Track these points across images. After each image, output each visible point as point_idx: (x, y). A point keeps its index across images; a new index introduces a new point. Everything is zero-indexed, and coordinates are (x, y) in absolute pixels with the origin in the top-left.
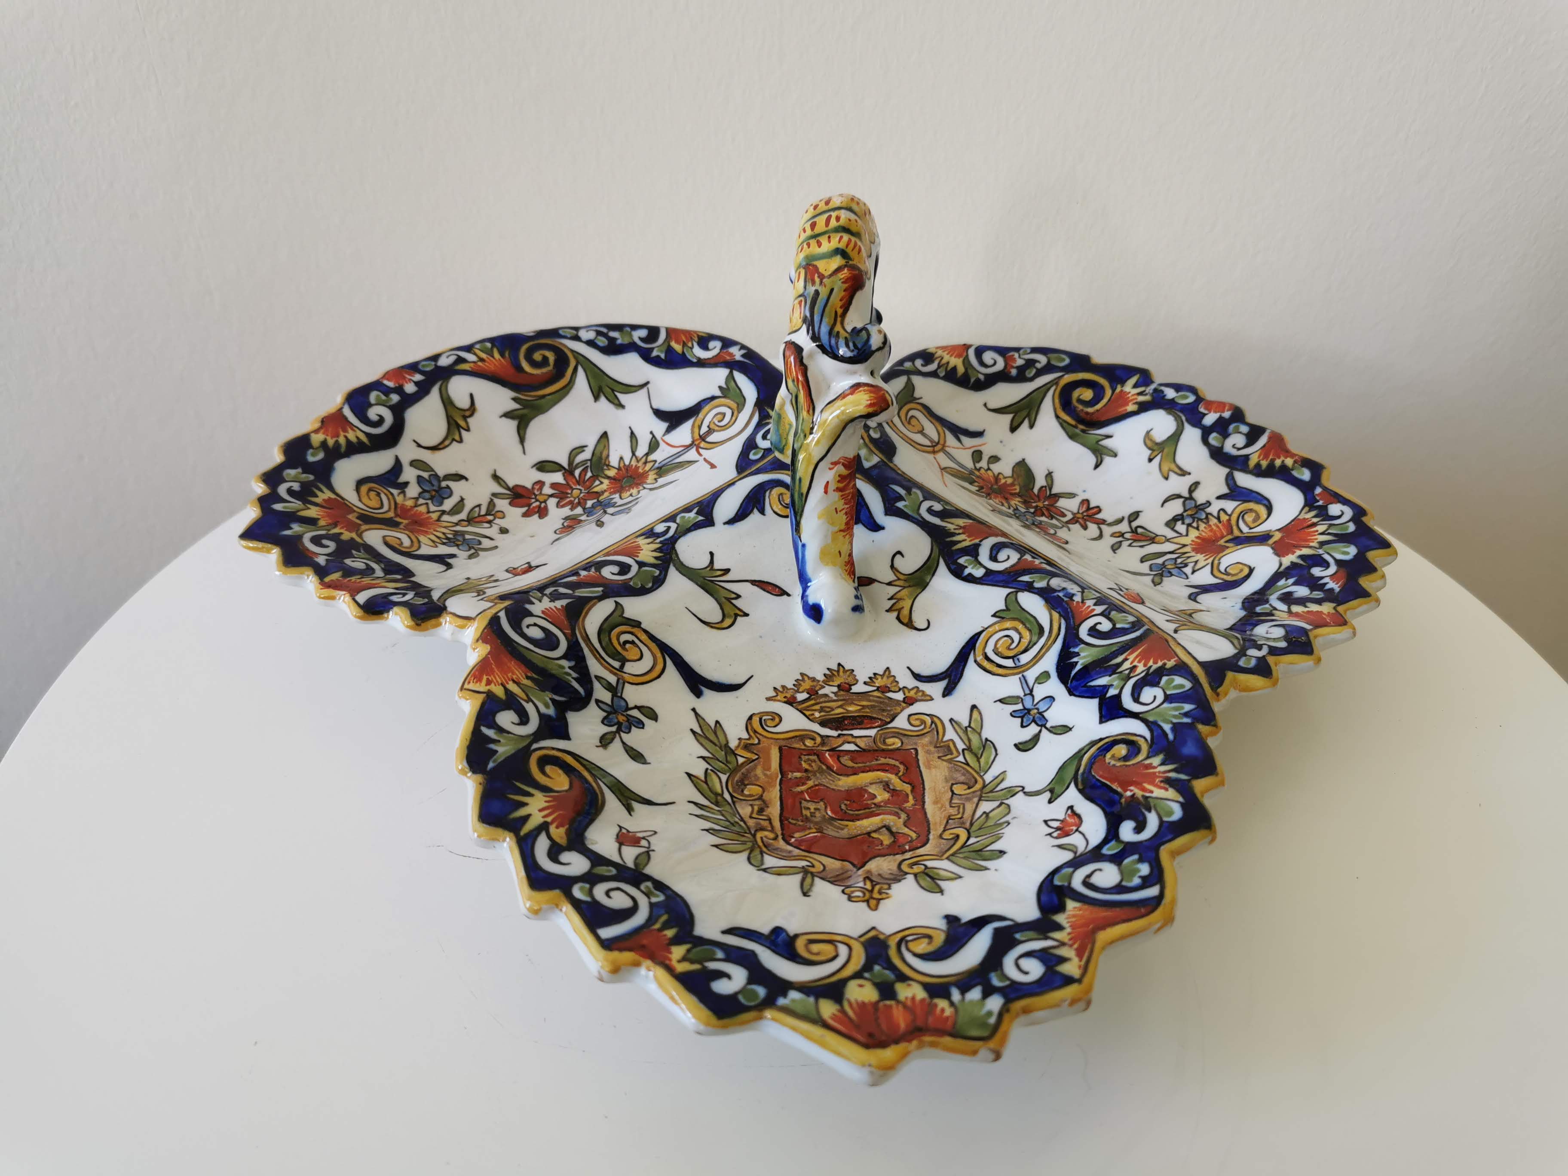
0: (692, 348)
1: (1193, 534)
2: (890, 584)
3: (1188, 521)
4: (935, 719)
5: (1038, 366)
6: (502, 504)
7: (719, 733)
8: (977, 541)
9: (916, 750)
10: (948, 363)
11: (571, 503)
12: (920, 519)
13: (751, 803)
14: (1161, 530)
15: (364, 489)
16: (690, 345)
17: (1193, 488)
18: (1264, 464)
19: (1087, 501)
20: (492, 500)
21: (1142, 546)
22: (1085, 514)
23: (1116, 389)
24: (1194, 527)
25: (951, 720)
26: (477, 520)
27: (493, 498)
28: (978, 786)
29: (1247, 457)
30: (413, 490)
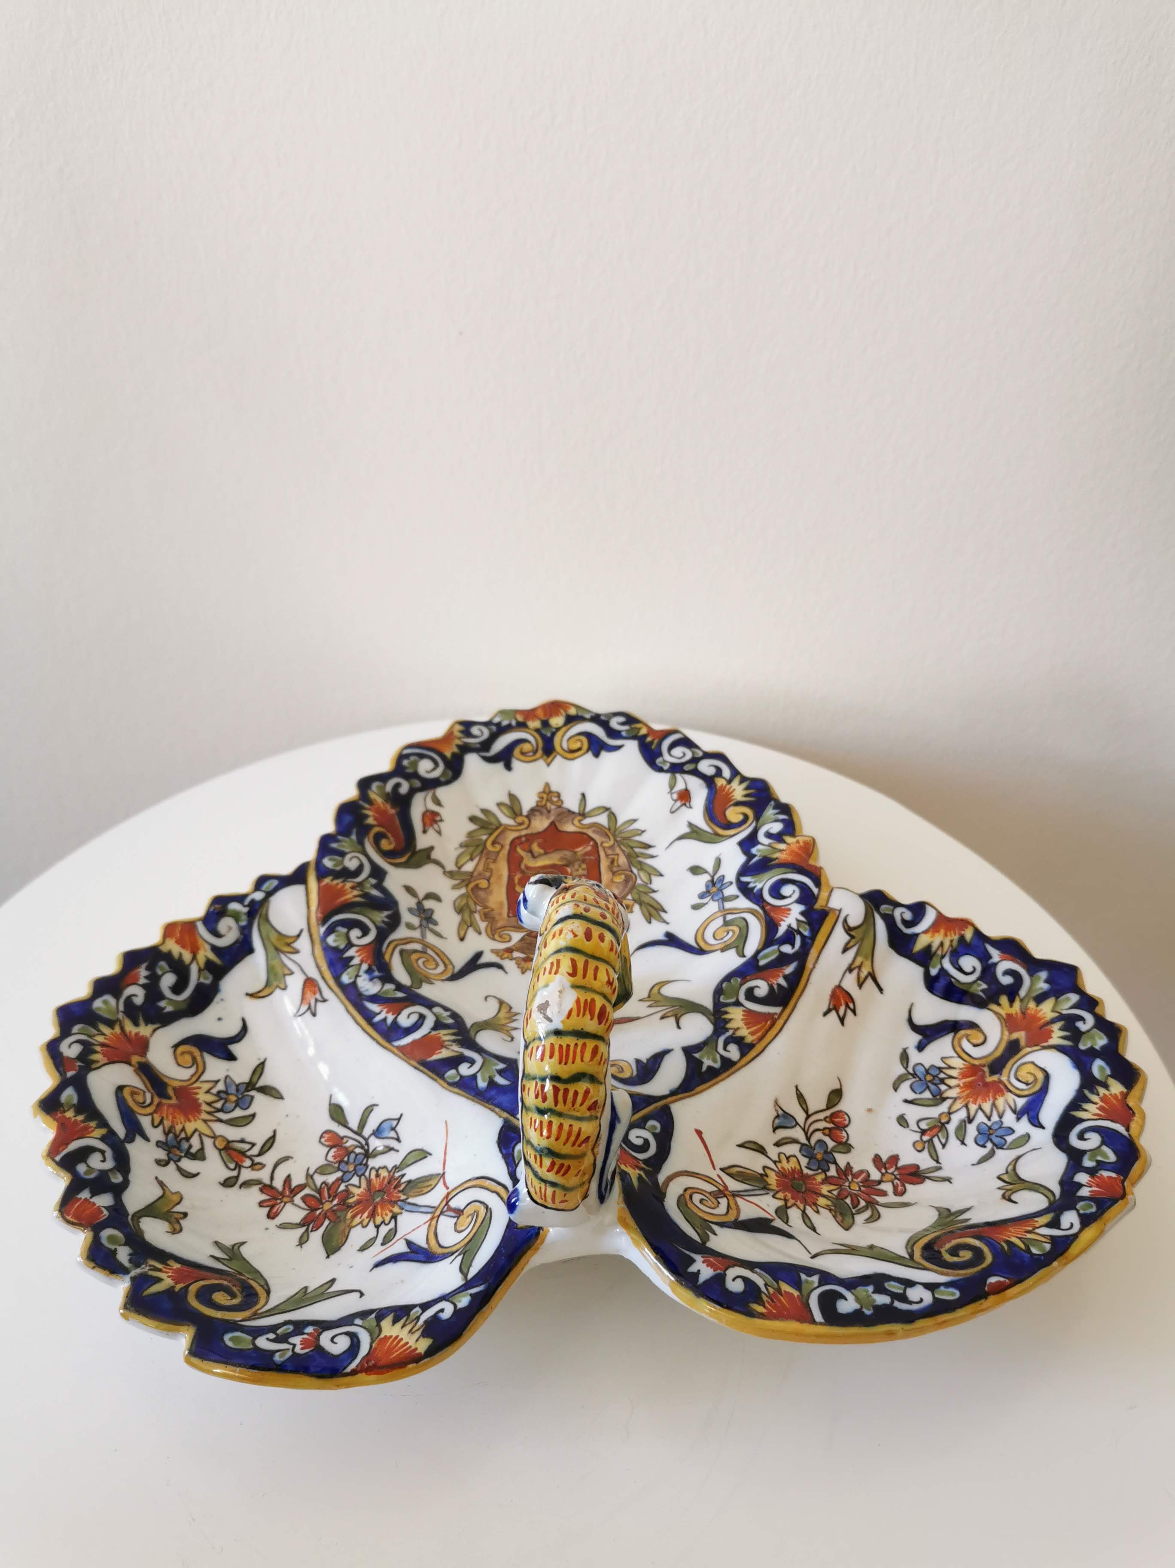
0: (766, 1285)
1: (190, 1127)
2: (516, 1029)
3: (185, 1145)
4: (492, 937)
5: (272, 1336)
6: (924, 1161)
7: (647, 914)
8: (434, 1033)
9: (508, 916)
10: (403, 1327)
11: (855, 1176)
12: (483, 1054)
13: (620, 869)
14: (211, 1153)
15: (1040, 1076)
16: (771, 1290)
17: (162, 1163)
18: (93, 1124)
19: (271, 1216)
20: (937, 1162)
21: (242, 1141)
22: (279, 1201)
23: (181, 1289)
24: (186, 1133)
25: (480, 933)
26: (936, 1130)
27: (938, 1165)
28: (472, 885)
29: (103, 1139)
30: (1009, 1119)
